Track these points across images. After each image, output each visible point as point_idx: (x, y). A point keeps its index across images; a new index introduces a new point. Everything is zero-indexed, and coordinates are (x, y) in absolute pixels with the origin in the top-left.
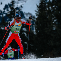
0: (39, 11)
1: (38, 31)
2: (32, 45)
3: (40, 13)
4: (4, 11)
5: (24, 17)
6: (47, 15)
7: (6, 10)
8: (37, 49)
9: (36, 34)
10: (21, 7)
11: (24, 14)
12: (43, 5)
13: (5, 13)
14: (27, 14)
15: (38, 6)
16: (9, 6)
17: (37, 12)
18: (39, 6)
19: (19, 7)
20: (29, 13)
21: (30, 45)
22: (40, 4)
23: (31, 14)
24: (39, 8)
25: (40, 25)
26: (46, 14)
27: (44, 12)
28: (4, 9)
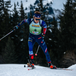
0: (65, 9)
1: (63, 29)
2: (56, 42)
3: (66, 12)
4: (34, 6)
5: (53, 13)
6: (73, 15)
7: (36, 5)
8: (60, 46)
9: (61, 32)
10: (51, 3)
11: (54, 10)
12: (70, 4)
13: (35, 7)
14: (56, 11)
15: (64, 5)
16: (39, 2)
17: (64, 11)
18: (66, 5)
19: (49, 3)
20: (58, 10)
21: (54, 41)
22: (67, 3)
23: (59, 11)
24: (65, 7)
25: (65, 23)
26: (72, 13)
27: (70, 11)
28: (35, 4)
